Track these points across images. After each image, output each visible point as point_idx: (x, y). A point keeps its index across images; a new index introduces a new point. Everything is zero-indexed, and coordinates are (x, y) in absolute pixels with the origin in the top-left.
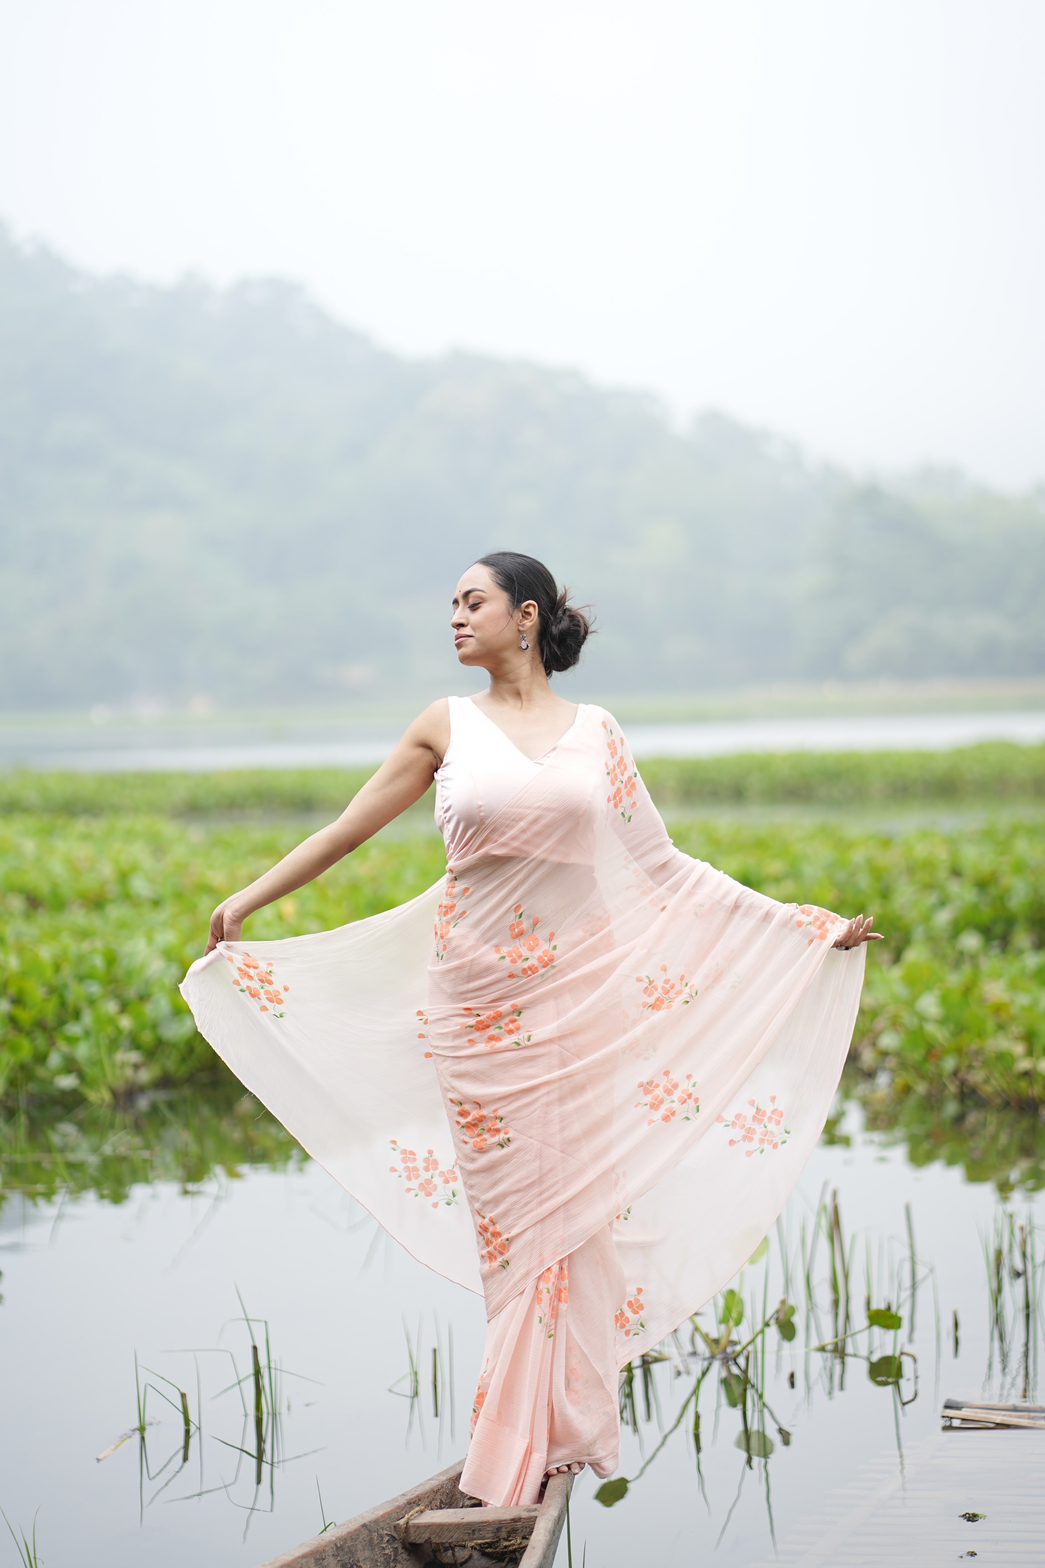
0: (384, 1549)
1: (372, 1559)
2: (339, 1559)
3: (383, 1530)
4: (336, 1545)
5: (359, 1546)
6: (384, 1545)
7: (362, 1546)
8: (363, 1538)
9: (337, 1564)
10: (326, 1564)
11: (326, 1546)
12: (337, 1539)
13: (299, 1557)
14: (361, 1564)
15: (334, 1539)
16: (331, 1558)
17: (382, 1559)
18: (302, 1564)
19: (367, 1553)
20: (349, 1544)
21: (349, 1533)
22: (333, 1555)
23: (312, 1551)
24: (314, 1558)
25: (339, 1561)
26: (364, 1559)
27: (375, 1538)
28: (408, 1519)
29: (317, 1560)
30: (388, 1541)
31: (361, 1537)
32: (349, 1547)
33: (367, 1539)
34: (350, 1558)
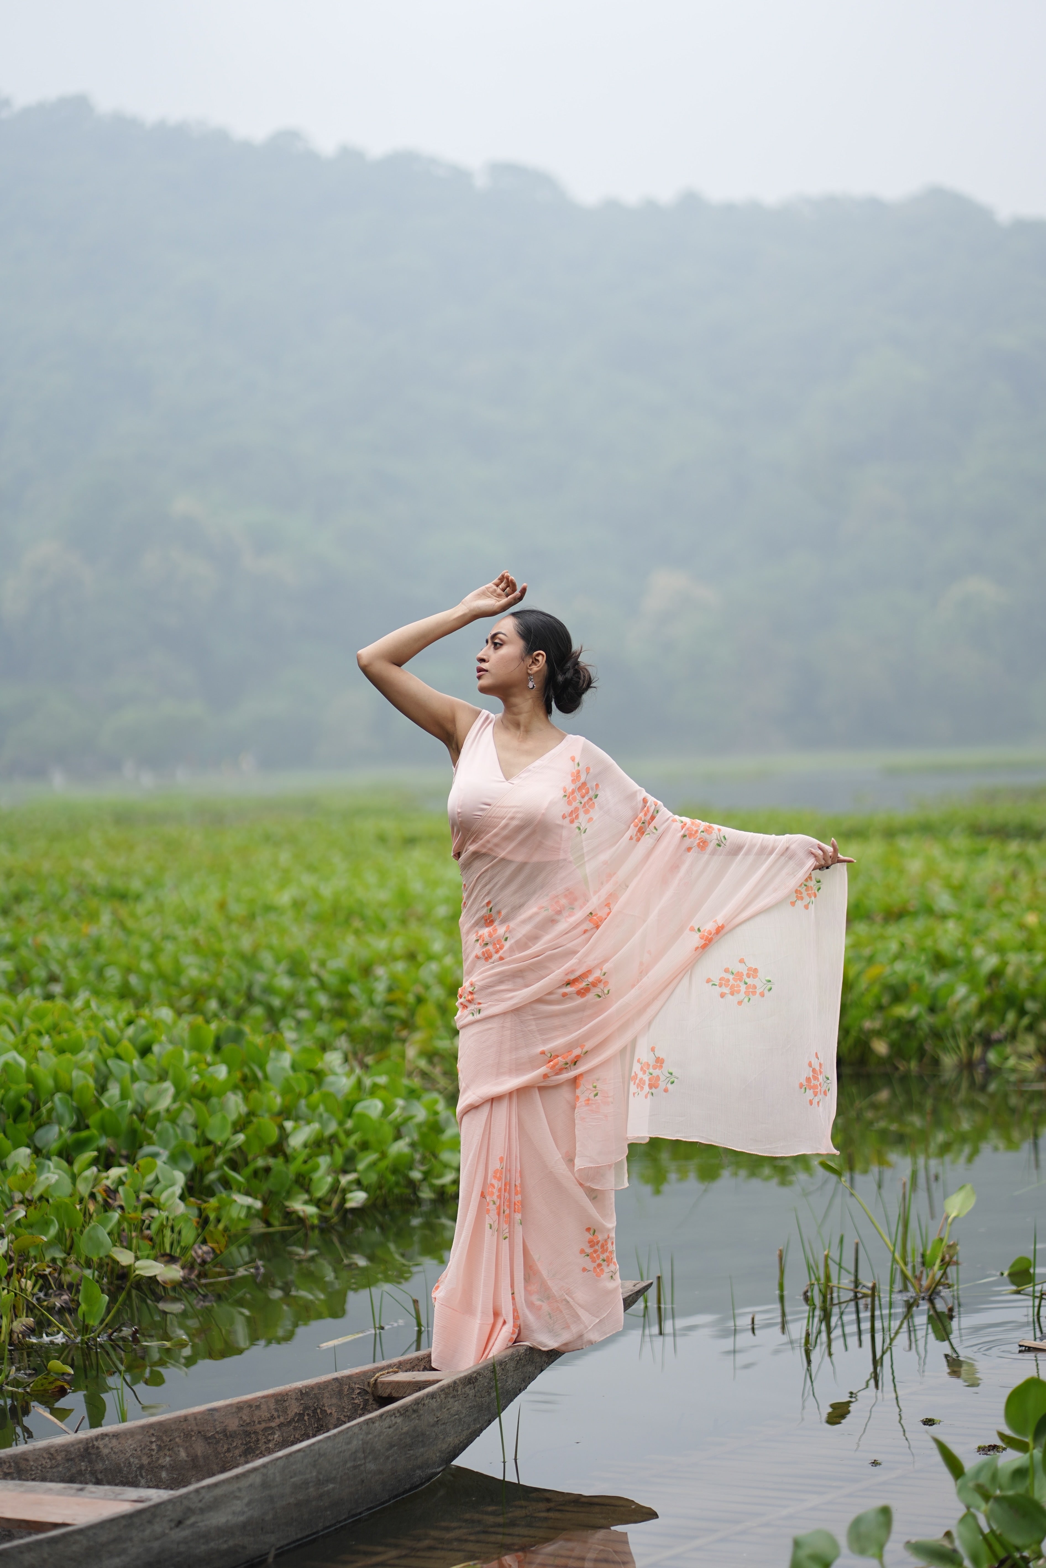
0: (353, 1399)
1: (339, 1406)
2: (302, 1402)
3: (355, 1384)
4: (301, 1391)
5: (327, 1395)
6: (354, 1396)
7: (330, 1395)
8: (332, 1389)
9: (299, 1406)
10: (287, 1405)
11: (290, 1391)
12: (303, 1387)
13: (259, 1397)
14: (326, 1408)
15: (301, 1386)
16: (294, 1401)
17: (350, 1407)
18: (261, 1403)
19: (334, 1401)
20: (316, 1391)
21: (317, 1383)
22: (296, 1399)
23: (274, 1394)
24: (275, 1399)
25: (302, 1404)
26: (331, 1405)
27: (346, 1390)
28: (378, 1377)
29: (277, 1401)
30: (358, 1393)
31: (330, 1388)
32: (315, 1394)
33: (337, 1390)
34: (315, 1403)
